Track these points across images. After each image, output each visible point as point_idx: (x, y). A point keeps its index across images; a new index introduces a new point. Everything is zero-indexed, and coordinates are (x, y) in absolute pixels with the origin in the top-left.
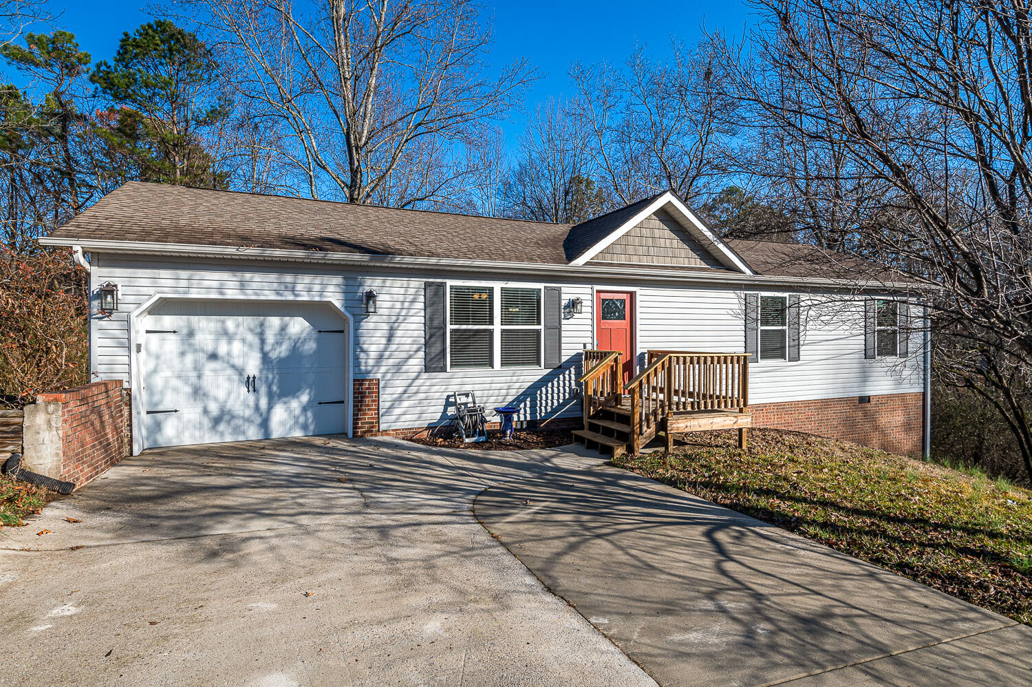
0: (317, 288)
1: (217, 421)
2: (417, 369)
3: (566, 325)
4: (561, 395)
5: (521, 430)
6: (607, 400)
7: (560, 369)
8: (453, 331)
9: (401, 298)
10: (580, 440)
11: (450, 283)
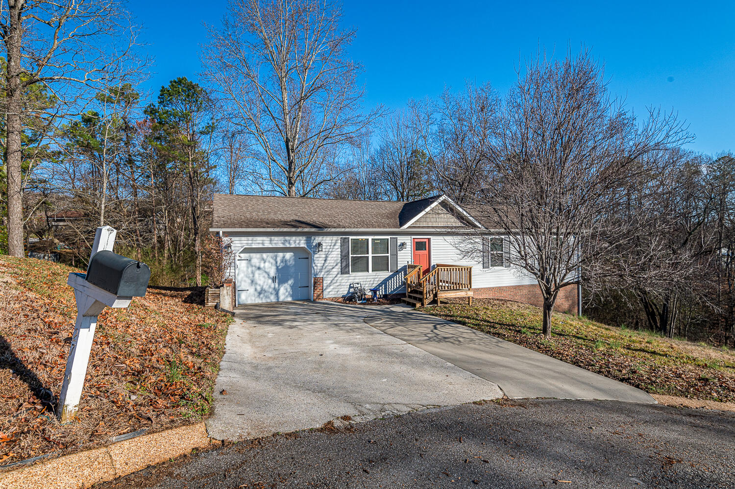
0: (297, 242)
1: (260, 293)
2: (336, 273)
3: (400, 254)
4: (398, 284)
5: (380, 298)
6: (416, 286)
7: (397, 272)
8: (352, 257)
9: (330, 244)
10: (404, 302)
11: (351, 237)
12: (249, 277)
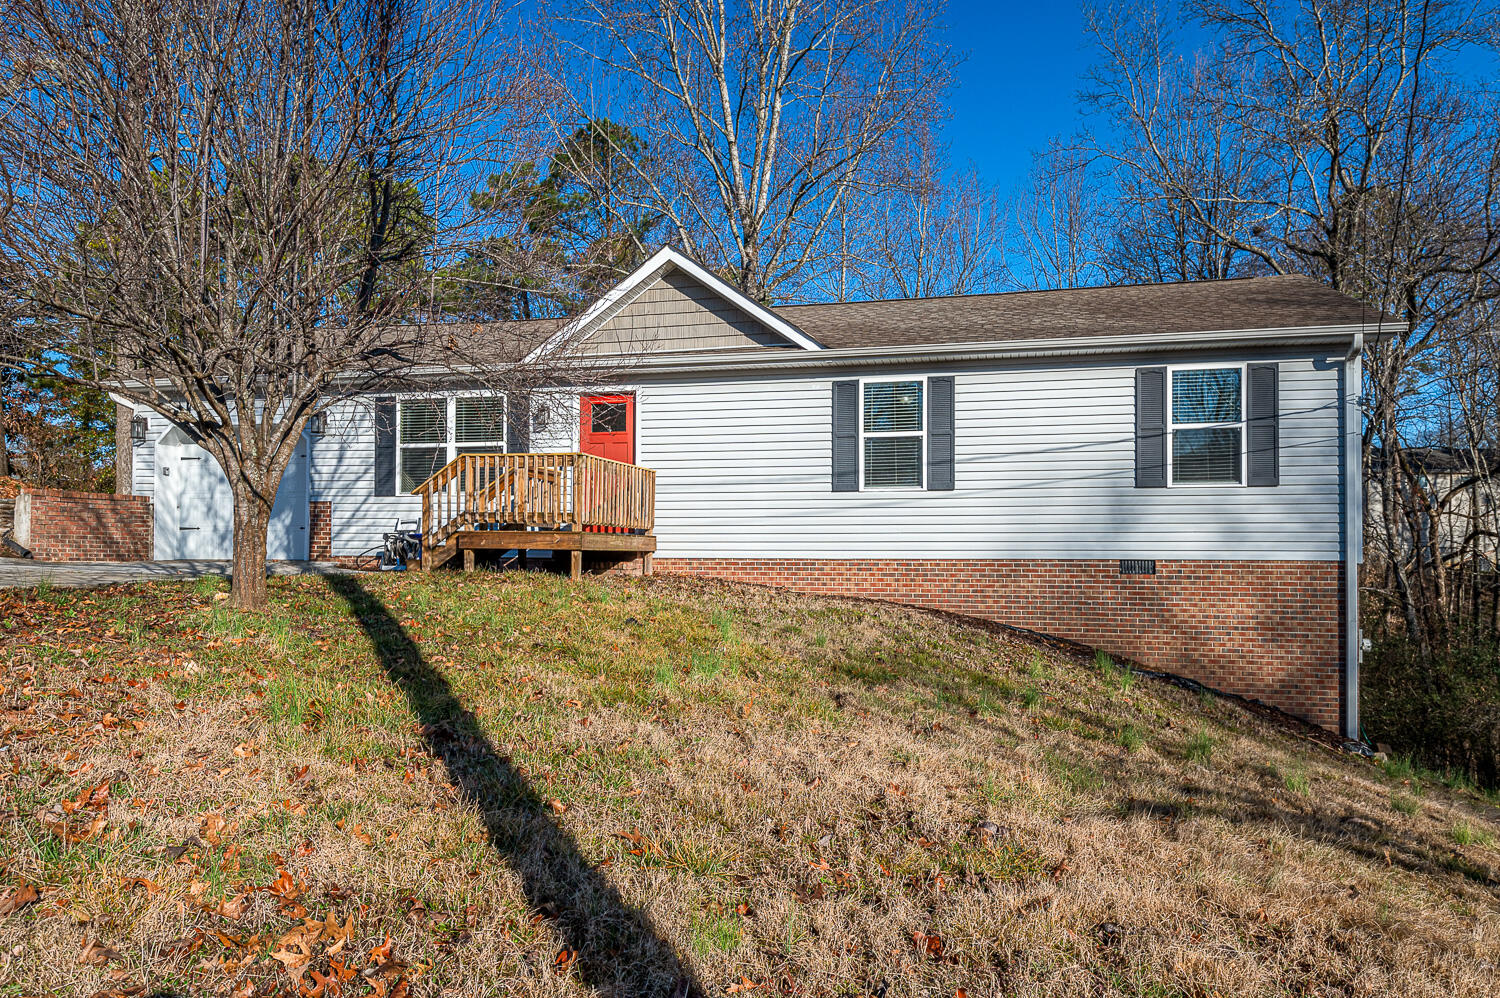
12: (203, 499)
